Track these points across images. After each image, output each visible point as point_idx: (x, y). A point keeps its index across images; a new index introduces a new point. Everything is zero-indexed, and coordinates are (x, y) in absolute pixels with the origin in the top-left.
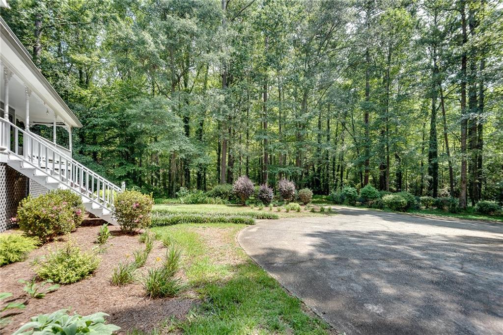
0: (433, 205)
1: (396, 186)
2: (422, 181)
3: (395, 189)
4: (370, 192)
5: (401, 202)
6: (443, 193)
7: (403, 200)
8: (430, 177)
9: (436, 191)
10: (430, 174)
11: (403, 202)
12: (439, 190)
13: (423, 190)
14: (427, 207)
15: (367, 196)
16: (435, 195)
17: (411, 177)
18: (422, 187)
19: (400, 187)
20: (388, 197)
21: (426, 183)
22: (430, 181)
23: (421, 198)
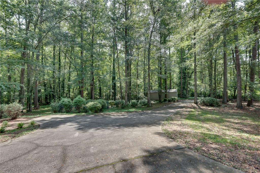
0: (114, 105)
1: (99, 96)
2: (110, 93)
3: (99, 97)
4: (79, 101)
5: (98, 107)
6: (117, 98)
7: (99, 105)
8: (113, 91)
9: (115, 97)
10: (113, 90)
11: (99, 106)
12: (116, 97)
13: (110, 97)
14: (112, 106)
15: (77, 104)
16: (115, 99)
17: (106, 91)
18: (110, 96)
19: (101, 96)
20: (90, 104)
21: (111, 93)
22: (113, 93)
23: (110, 101)
